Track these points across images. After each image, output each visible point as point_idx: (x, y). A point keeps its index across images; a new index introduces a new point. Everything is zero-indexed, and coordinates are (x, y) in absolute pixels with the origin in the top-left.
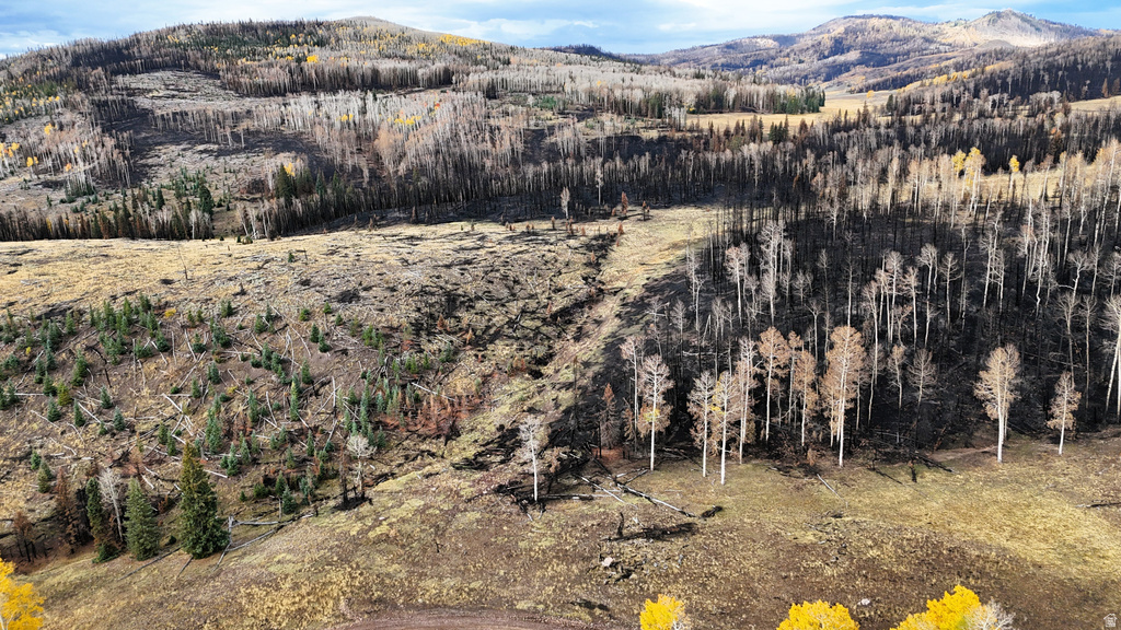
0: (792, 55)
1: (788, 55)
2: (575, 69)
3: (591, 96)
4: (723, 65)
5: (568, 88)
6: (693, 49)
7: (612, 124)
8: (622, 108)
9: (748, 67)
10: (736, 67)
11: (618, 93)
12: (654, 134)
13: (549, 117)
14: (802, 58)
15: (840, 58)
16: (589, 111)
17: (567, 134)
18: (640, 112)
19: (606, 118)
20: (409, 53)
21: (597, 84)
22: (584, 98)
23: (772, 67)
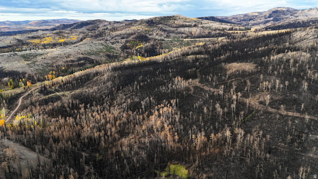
0: (259, 18)
1: (258, 18)
2: (212, 24)
3: (215, 28)
4: (242, 20)
5: (212, 27)
6: (237, 15)
7: (218, 32)
8: (219, 30)
9: (248, 21)
10: (245, 20)
11: (219, 28)
12: (223, 33)
13: (210, 31)
14: (261, 19)
15: (269, 19)
16: (215, 30)
17: (213, 33)
18: (221, 30)
19: (217, 31)
20: (187, 21)
21: (216, 27)
22: (214, 28)
23: (254, 21)
